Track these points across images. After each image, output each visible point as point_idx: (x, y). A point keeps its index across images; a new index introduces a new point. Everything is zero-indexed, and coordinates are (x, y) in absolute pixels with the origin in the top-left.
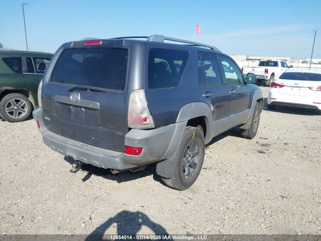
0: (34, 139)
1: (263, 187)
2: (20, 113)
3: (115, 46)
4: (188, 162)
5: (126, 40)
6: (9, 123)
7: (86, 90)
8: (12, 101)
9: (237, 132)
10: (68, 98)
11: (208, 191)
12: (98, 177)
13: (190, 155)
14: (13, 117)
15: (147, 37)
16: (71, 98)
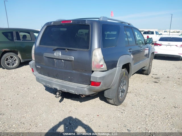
0: (25, 79)
1: (162, 102)
2: (13, 64)
3: (81, 23)
4: (121, 89)
5: (87, 20)
6: (7, 70)
7: (65, 49)
8: (9, 57)
9: (141, 72)
10: (53, 54)
11: (133, 105)
12: (68, 99)
13: (122, 86)
14: (10, 66)
15: (98, 18)
16: (55, 54)
